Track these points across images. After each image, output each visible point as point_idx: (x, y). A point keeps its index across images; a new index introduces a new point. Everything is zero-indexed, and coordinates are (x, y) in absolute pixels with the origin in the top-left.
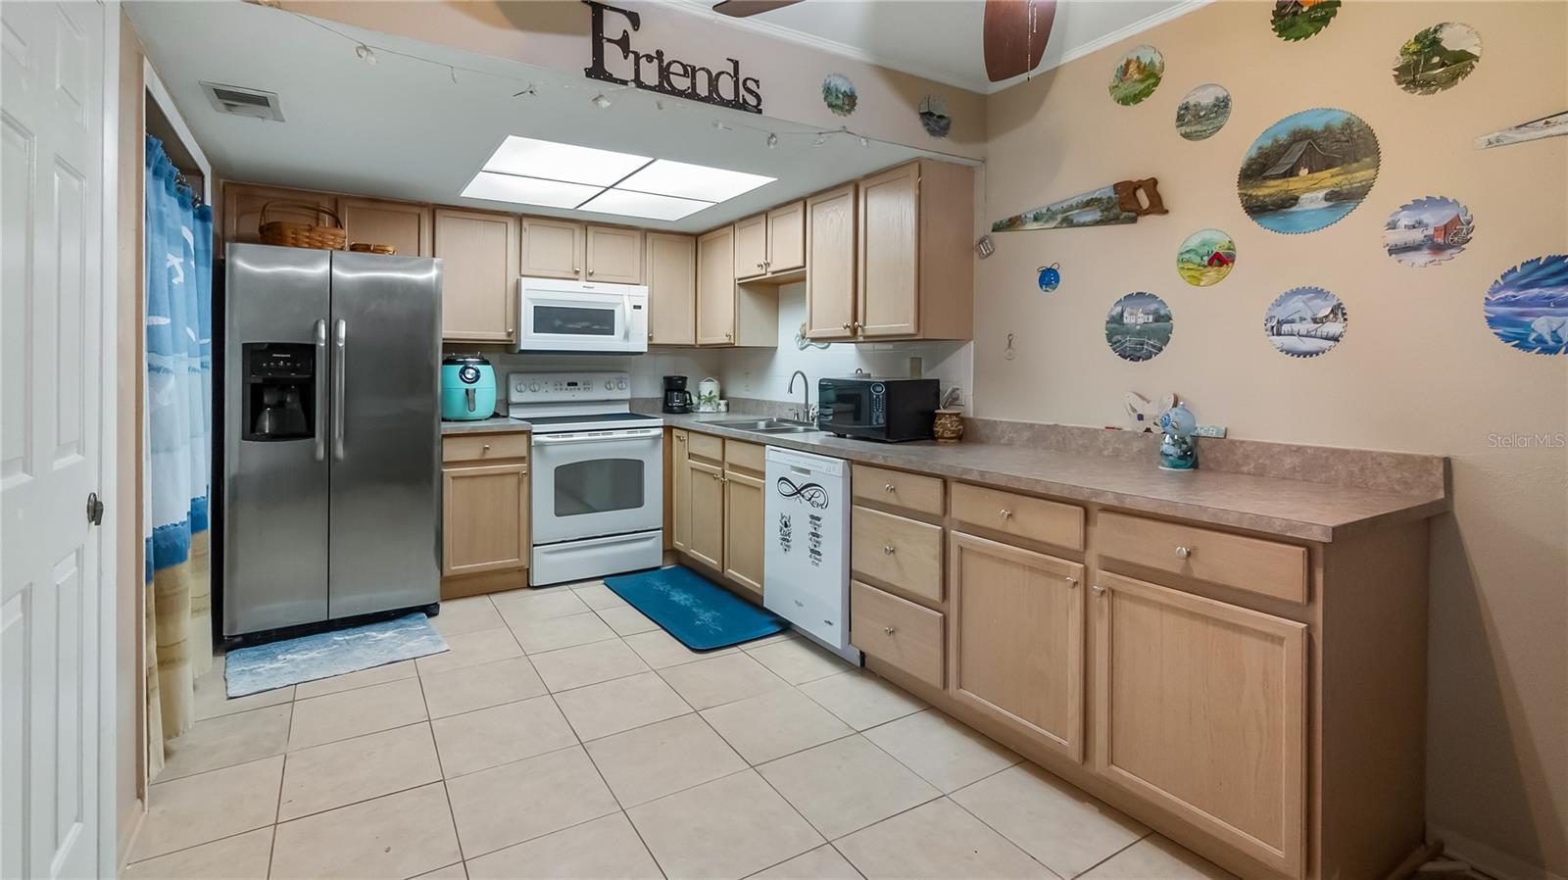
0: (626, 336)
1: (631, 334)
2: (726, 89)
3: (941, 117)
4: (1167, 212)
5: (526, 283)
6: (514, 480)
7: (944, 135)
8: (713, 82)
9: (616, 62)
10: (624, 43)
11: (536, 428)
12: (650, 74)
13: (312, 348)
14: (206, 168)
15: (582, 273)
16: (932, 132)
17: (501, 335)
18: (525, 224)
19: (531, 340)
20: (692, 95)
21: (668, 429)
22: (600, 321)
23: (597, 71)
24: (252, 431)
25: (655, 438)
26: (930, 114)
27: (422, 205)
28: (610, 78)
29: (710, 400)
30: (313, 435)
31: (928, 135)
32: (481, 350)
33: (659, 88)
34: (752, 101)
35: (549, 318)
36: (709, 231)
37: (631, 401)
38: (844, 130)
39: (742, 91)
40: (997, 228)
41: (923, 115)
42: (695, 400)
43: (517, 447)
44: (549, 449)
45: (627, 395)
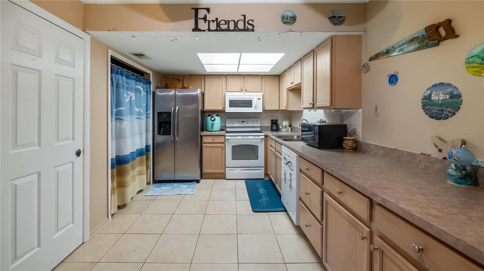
0: (256, 108)
1: (257, 108)
2: (241, 25)
3: (339, 17)
4: (458, 36)
5: (227, 94)
6: (221, 149)
7: (342, 24)
8: (236, 24)
9: (202, 25)
10: (205, 19)
11: (227, 134)
12: (213, 26)
13: (170, 113)
14: (151, 73)
15: (244, 90)
16: (335, 24)
17: (221, 108)
18: (228, 77)
19: (228, 109)
20: (228, 30)
21: (266, 136)
22: (248, 103)
23: (196, 29)
24: (159, 133)
25: (262, 139)
26: (334, 17)
27: (202, 75)
28: (200, 30)
29: (285, 127)
30: (171, 135)
31: (333, 26)
32: (218, 113)
33: (217, 30)
34: (250, 27)
35: (233, 103)
36: (282, 74)
37: (261, 127)
38: (290, 31)
39: (247, 25)
40: (371, 59)
41: (330, 18)
42: (280, 127)
43: (221, 139)
44: (230, 140)
45: (259, 125)
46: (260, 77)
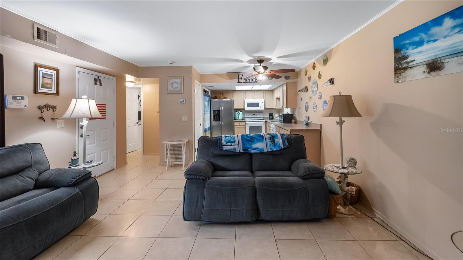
0: (261, 107)
2: (254, 80)
3: (288, 77)
4: (308, 91)
5: (246, 100)
6: (243, 128)
7: (288, 79)
8: (252, 80)
9: (241, 81)
10: (242, 78)
11: (246, 121)
12: (245, 81)
13: (219, 111)
14: (209, 91)
15: (254, 98)
16: (286, 79)
17: (243, 108)
18: (246, 91)
19: (247, 108)
20: (250, 82)
21: (266, 122)
22: (257, 105)
23: (239, 82)
24: (214, 120)
25: (264, 123)
26: (286, 77)
27: (233, 91)
28: (240, 82)
29: (277, 117)
30: (219, 121)
31: (286, 80)
32: (241, 110)
33: (246, 82)
34: (257, 81)
35: (249, 105)
36: (275, 89)
37: (264, 117)
38: (271, 82)
39: (256, 80)
40: (299, 91)
41: (285, 77)
42: (274, 117)
43: (244, 123)
44: (248, 124)
45: (263, 117)
46: (263, 91)
